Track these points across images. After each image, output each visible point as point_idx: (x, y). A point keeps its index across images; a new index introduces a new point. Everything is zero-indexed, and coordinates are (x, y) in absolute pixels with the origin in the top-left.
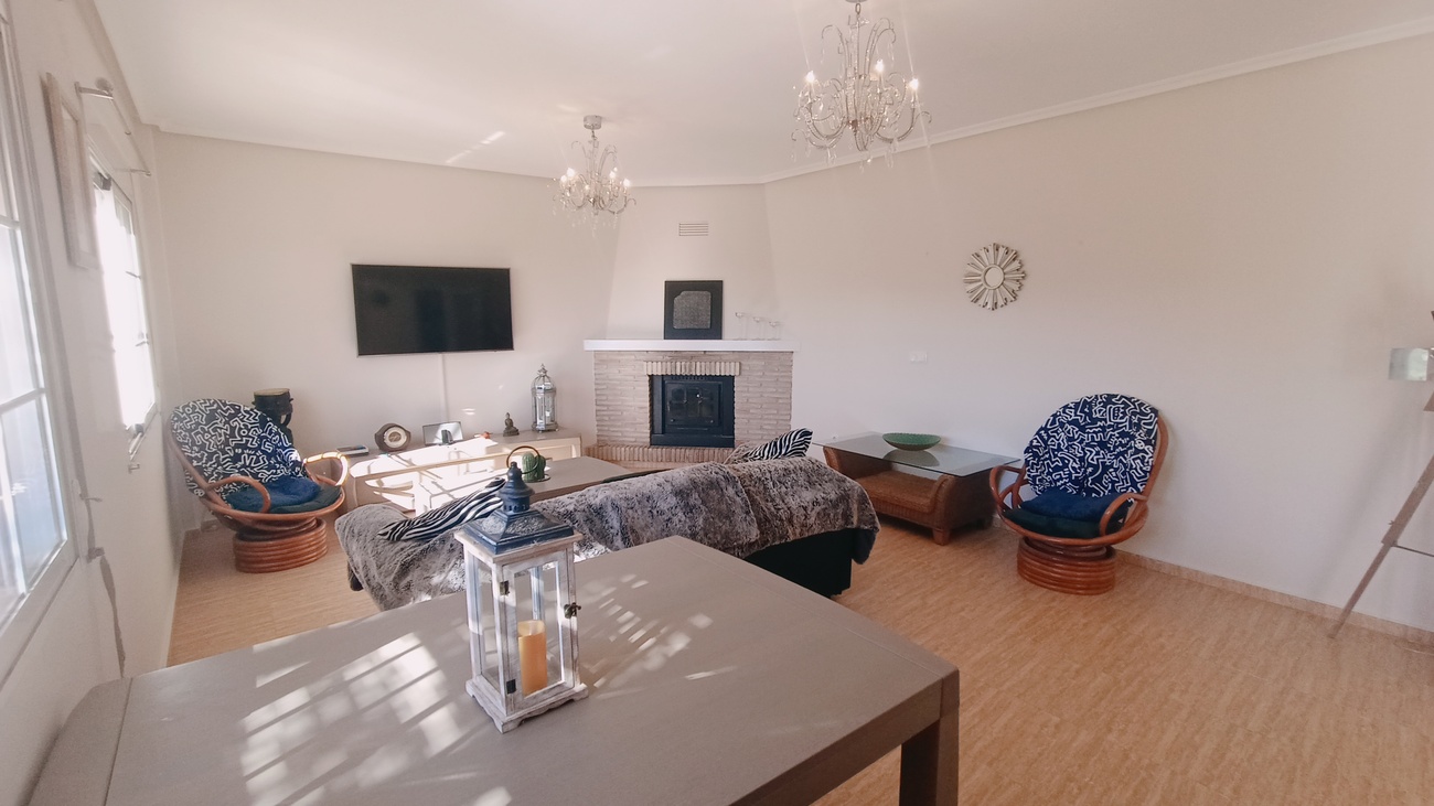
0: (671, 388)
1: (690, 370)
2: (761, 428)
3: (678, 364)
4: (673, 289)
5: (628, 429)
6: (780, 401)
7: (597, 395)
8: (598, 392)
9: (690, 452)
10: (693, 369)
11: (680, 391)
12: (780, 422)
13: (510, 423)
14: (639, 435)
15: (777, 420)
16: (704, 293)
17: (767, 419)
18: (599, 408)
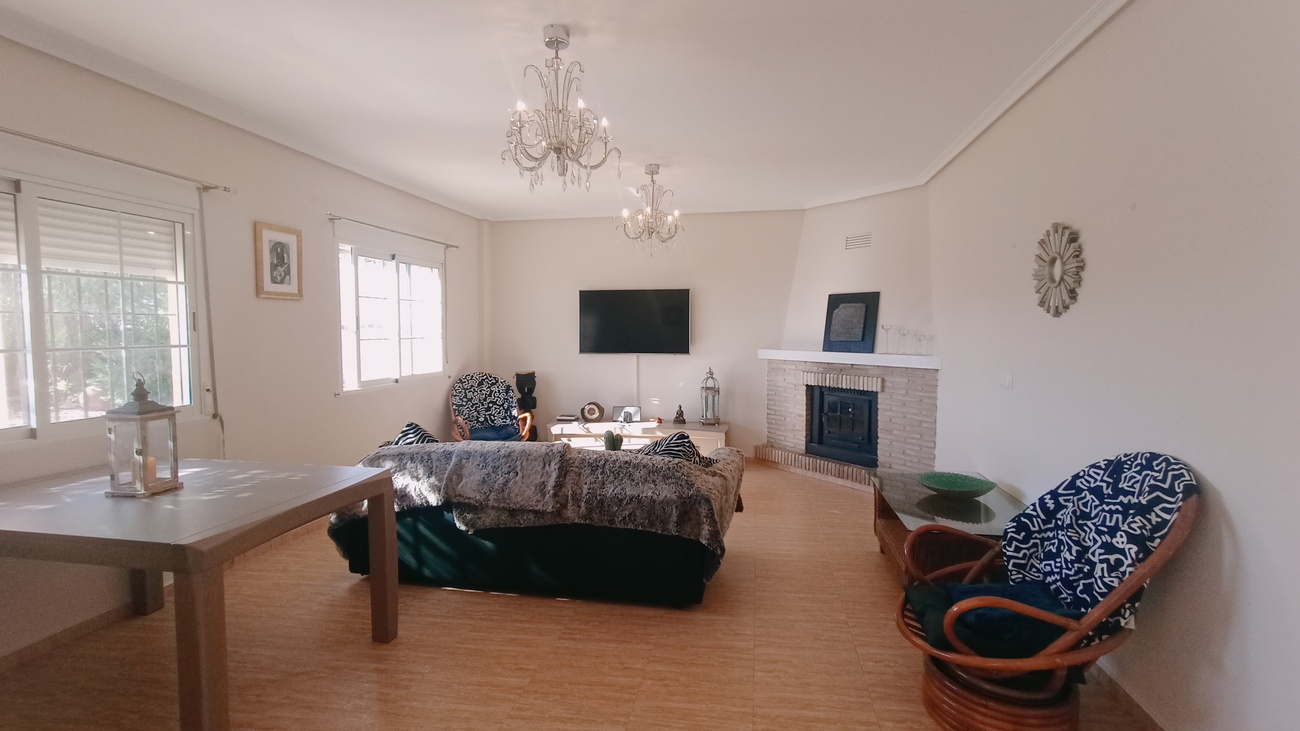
0: (828, 399)
1: (837, 383)
3: (828, 376)
4: (835, 301)
5: (789, 434)
7: (768, 400)
8: (769, 397)
9: (832, 466)
10: (839, 381)
11: (835, 403)
12: (924, 449)
13: (680, 414)
14: (797, 442)
15: (920, 446)
16: (859, 305)
17: (910, 444)
18: (769, 412)
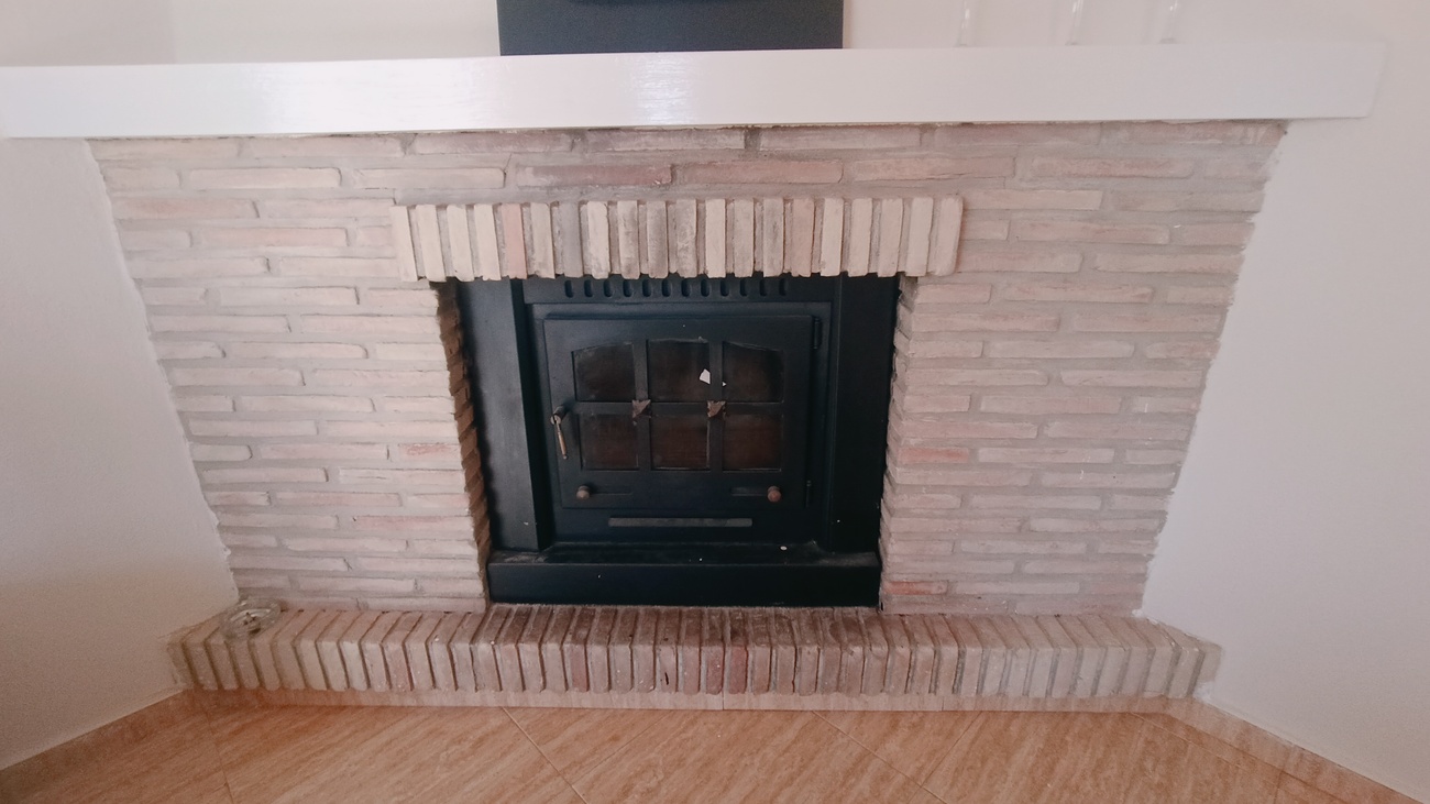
0: (564, 342)
1: (668, 250)
2: (1023, 530)
3: (595, 212)
5: (372, 544)
6: (1144, 405)
7: (181, 391)
8: (183, 377)
10: (685, 242)
11: (615, 357)
14: (430, 567)
17: (1055, 489)
18: (205, 452)
